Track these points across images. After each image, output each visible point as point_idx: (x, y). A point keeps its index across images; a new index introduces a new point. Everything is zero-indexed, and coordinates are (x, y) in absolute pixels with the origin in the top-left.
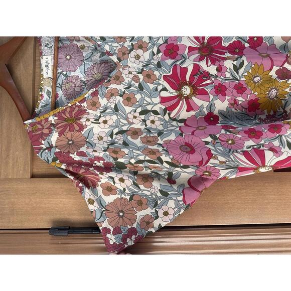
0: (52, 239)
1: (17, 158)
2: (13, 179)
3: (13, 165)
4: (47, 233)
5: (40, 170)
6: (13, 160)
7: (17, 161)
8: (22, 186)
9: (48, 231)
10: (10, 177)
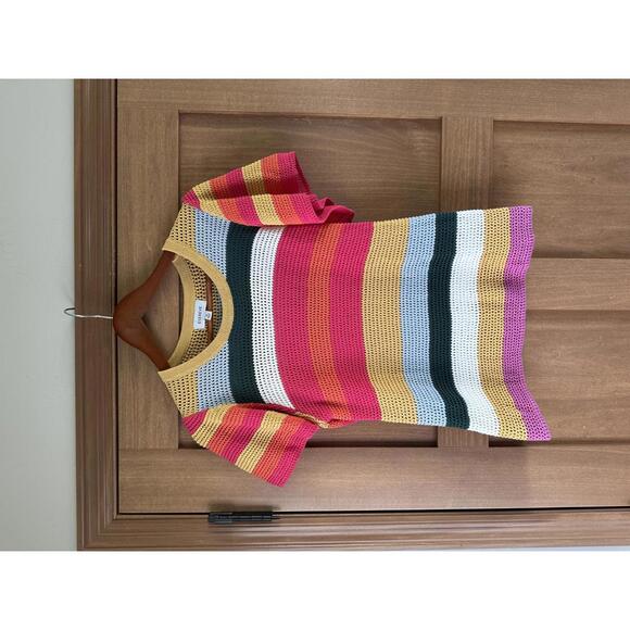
0: (209, 527)
2: (155, 449)
3: (155, 431)
6: (154, 424)
7: (159, 427)
8: (167, 460)
9: (207, 516)
10: (151, 447)
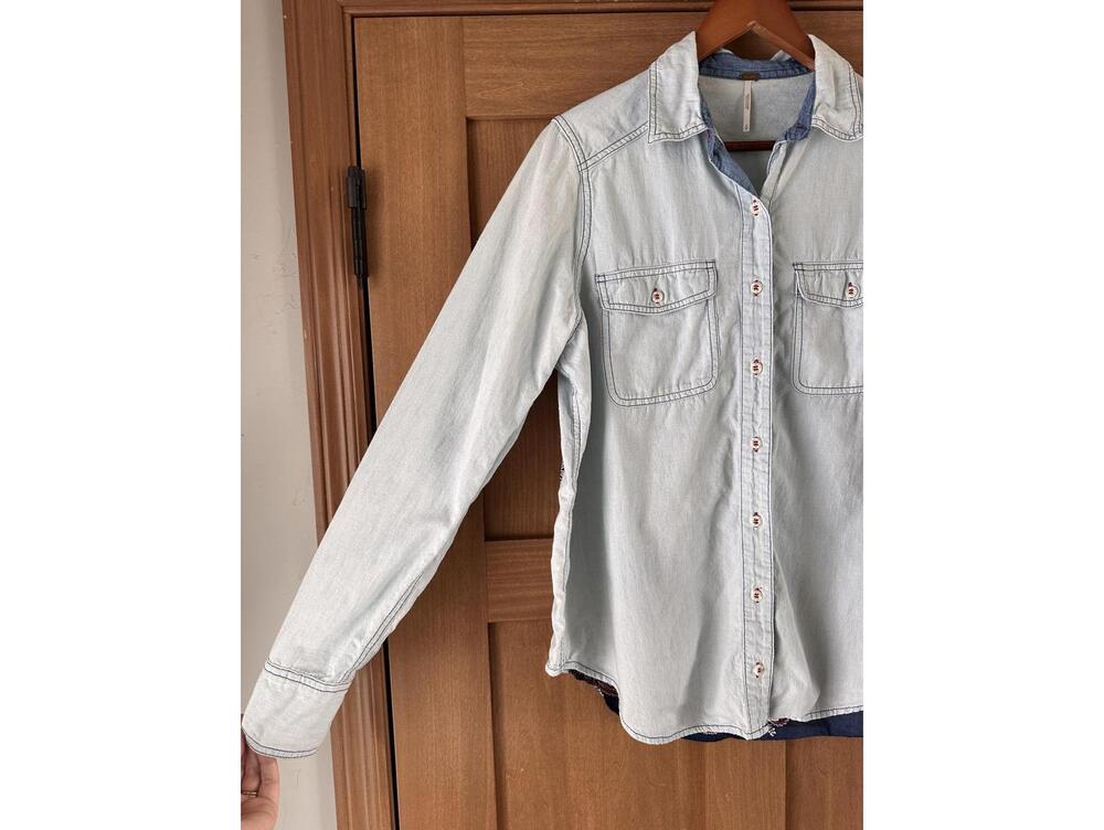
0: (338, 170)
1: (509, 85)
2: (463, 79)
3: (494, 76)
4: (352, 162)
5: (484, 137)
6: (506, 76)
7: (502, 84)
8: (447, 98)
9: (355, 164)
